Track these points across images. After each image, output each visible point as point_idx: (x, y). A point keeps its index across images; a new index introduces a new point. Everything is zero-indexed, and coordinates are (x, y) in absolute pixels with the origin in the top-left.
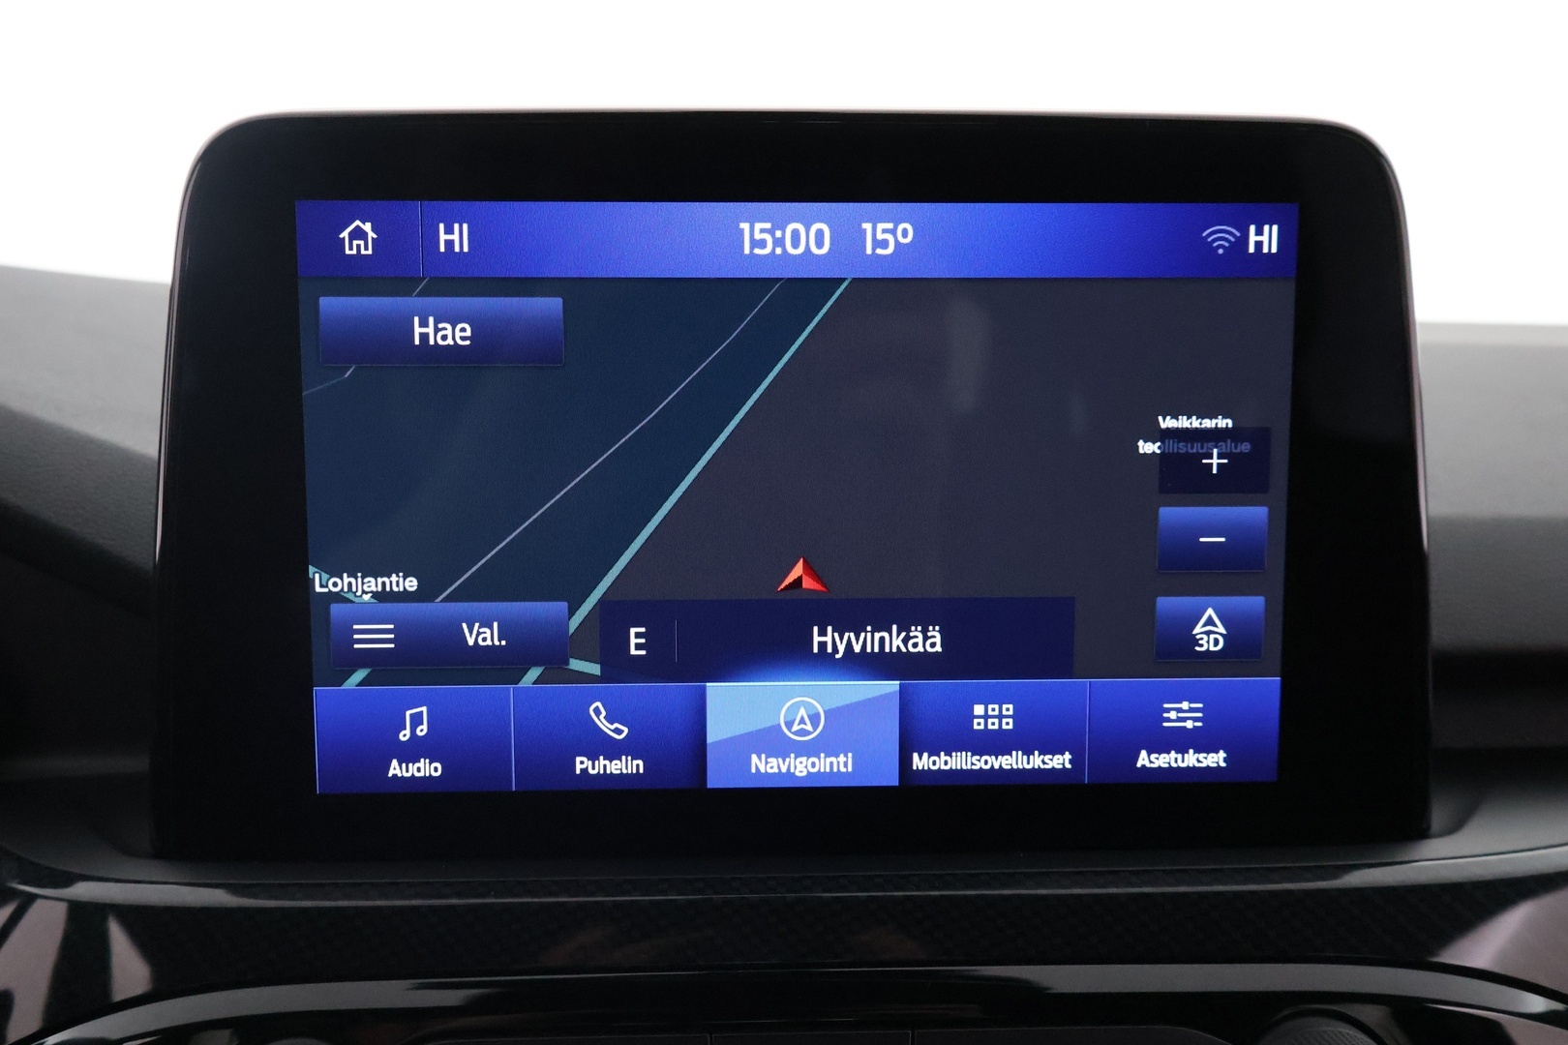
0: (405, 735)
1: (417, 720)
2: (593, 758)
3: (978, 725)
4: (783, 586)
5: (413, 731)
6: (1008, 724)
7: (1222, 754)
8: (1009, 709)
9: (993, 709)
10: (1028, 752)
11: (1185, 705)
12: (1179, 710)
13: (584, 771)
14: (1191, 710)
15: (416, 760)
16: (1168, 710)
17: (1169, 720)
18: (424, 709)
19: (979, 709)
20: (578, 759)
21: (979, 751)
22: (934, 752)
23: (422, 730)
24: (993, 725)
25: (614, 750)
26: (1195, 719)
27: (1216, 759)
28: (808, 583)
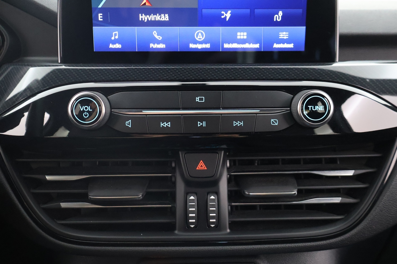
0: (113, 38)
1: (115, 35)
2: (154, 44)
3: (238, 37)
4: (141, 5)
5: (115, 37)
6: (245, 37)
7: (292, 44)
8: (245, 34)
9: (242, 34)
10: (250, 44)
11: (284, 33)
12: (283, 34)
13: (152, 47)
14: (286, 34)
15: (115, 44)
16: (280, 34)
17: (280, 36)
18: (117, 32)
19: (239, 34)
20: (151, 44)
21: (239, 43)
22: (229, 43)
23: (117, 37)
24: (242, 37)
25: (159, 42)
26: (287, 36)
27: (291, 46)
28: (147, 4)
